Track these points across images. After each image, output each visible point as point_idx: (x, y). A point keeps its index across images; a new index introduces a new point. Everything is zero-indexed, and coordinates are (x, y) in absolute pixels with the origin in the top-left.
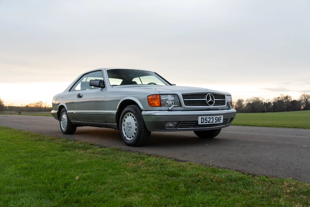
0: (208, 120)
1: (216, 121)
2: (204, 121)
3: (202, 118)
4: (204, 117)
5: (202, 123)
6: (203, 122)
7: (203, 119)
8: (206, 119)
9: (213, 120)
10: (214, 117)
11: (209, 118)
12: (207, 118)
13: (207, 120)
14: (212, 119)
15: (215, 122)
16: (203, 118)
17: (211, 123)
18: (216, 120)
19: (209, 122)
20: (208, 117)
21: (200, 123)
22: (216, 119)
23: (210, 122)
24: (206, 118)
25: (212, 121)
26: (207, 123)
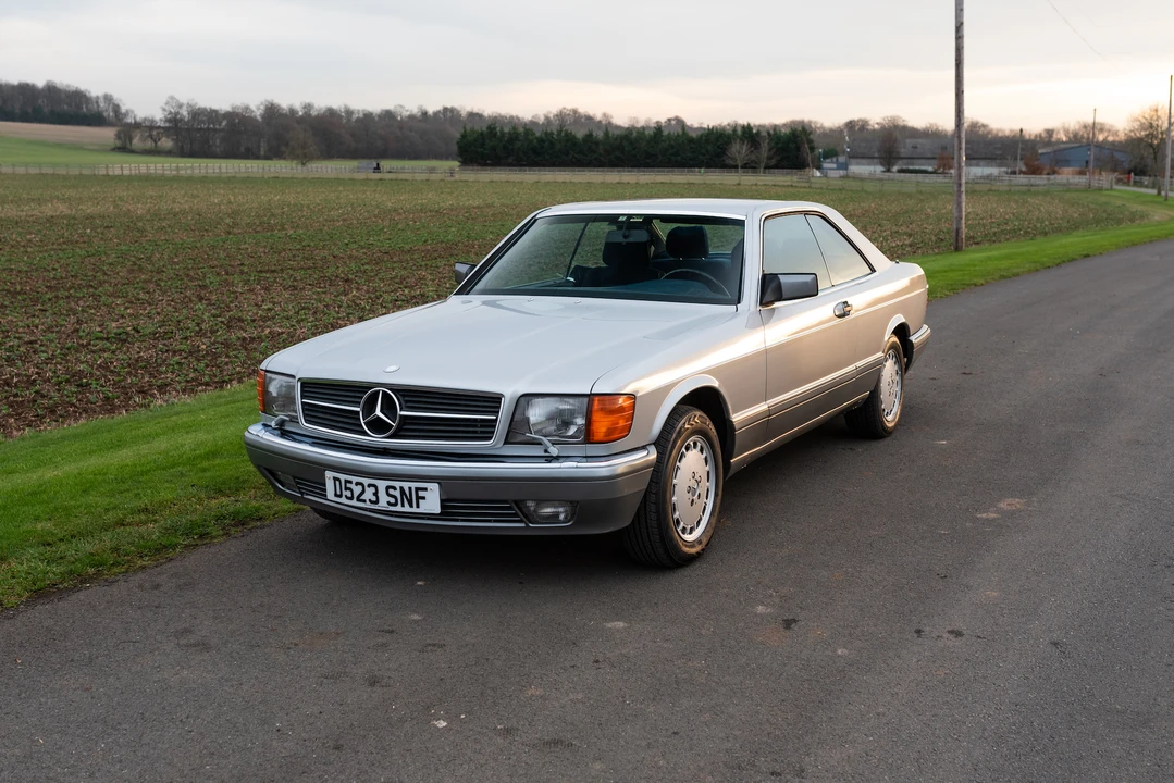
0: (357, 490)
1: (393, 501)
2: (344, 493)
3: (335, 479)
4: (343, 477)
5: (336, 495)
6: (339, 493)
7: (337, 482)
8: (349, 485)
9: (376, 494)
10: (382, 484)
11: (357, 484)
12: (351, 482)
13: (350, 490)
14: (373, 490)
15: (389, 503)
16: (339, 480)
17: (368, 505)
18: (389, 495)
19: (358, 500)
20: (355, 479)
21: (330, 494)
22: (391, 491)
23: (364, 501)
24: (347, 481)
25: (374, 499)
26: (354, 503)
